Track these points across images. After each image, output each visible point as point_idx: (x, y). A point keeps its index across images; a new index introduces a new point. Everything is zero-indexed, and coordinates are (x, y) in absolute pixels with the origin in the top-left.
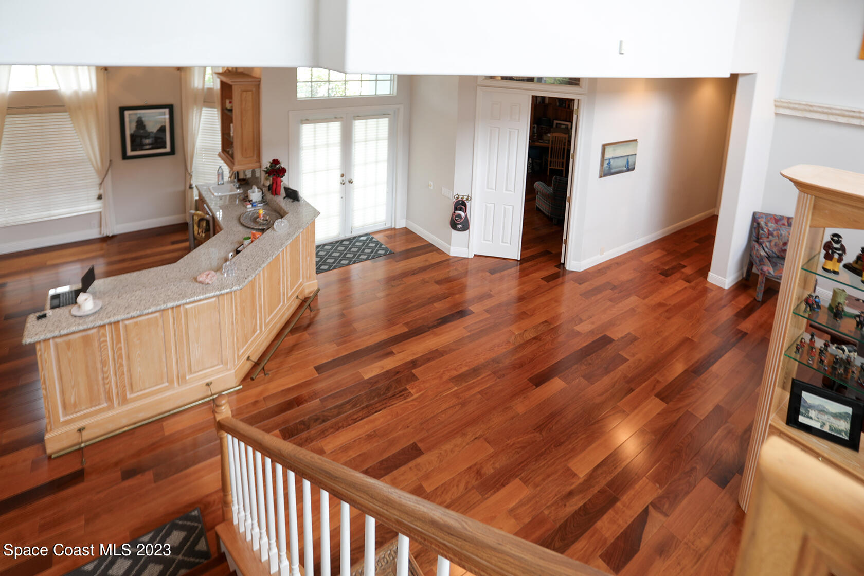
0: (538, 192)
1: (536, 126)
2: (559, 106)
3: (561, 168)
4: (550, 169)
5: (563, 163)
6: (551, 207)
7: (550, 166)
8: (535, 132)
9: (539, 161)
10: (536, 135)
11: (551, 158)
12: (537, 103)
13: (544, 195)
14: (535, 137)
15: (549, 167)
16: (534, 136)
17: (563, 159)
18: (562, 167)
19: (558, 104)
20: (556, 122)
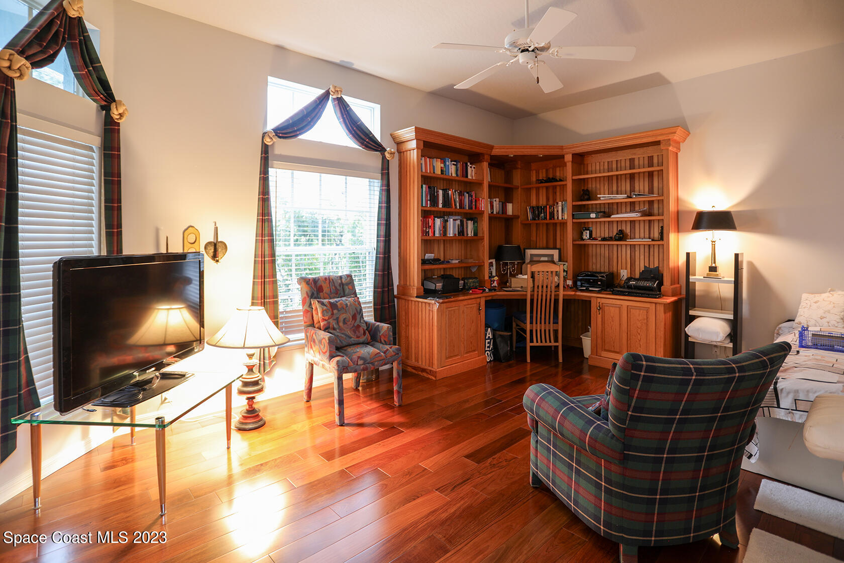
0: (536, 423)
1: (494, 261)
2: (534, 219)
3: (553, 344)
4: (531, 347)
5: (556, 332)
6: (608, 491)
7: (532, 341)
8: (494, 274)
9: (509, 334)
10: (496, 278)
11: (531, 323)
12: (492, 213)
13: (558, 435)
14: (495, 284)
15: (529, 344)
16: (494, 281)
17: (556, 322)
18: (556, 340)
19: (530, 216)
20: (529, 252)
